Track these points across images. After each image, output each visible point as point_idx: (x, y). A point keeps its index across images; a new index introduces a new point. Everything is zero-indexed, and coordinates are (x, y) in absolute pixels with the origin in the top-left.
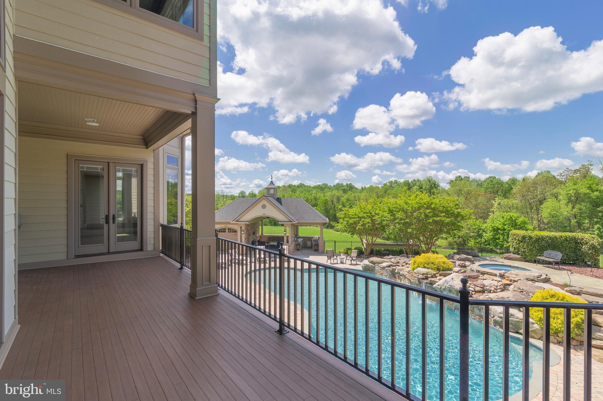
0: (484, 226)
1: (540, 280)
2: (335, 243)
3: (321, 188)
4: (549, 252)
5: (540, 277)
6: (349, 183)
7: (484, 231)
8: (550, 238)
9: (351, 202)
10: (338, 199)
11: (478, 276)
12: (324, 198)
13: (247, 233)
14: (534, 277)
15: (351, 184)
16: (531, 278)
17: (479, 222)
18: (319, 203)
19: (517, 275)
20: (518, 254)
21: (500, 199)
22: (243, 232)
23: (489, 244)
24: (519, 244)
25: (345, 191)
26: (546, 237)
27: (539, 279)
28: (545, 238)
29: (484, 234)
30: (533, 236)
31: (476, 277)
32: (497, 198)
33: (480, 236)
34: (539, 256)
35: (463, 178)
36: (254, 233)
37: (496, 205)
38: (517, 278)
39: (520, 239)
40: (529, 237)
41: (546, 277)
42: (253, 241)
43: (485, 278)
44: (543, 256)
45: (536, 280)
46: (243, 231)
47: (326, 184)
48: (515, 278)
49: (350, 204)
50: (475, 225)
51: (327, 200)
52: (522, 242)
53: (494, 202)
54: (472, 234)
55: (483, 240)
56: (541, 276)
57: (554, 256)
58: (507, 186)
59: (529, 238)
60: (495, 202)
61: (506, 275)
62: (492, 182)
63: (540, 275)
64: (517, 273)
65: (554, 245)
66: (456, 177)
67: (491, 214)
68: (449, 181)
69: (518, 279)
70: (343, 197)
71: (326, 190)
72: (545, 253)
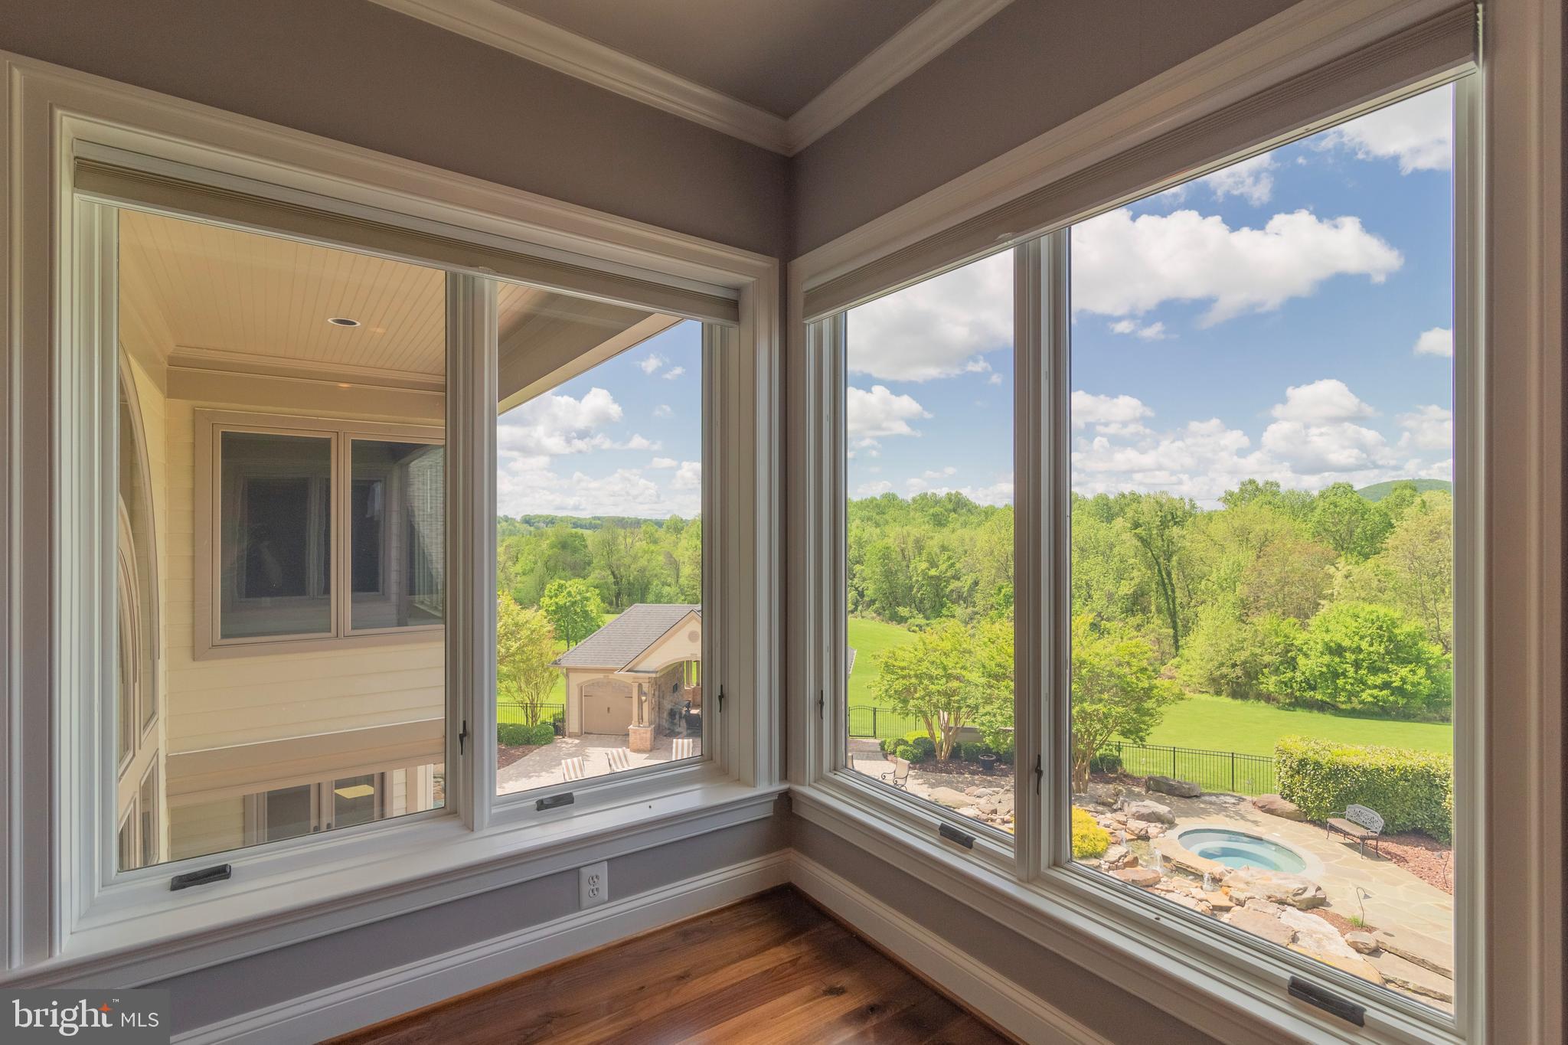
0: (1300, 638)
1: (1299, 901)
2: (875, 714)
3: (878, 506)
4: (1357, 810)
5: (1300, 894)
6: (953, 492)
7: (1300, 650)
8: (1365, 771)
9: (950, 553)
10: (919, 546)
11: (1157, 879)
12: (880, 544)
13: (657, 693)
14: (1287, 892)
15: (960, 494)
16: (1279, 896)
17: (1289, 625)
18: (868, 555)
19: (1247, 883)
20: (1292, 801)
21: (1351, 563)
22: (644, 698)
23: (1313, 688)
24: (1292, 776)
25: (939, 522)
26: (1354, 768)
27: (1297, 898)
28: (1351, 771)
29: (1301, 660)
30: (1323, 762)
31: (1151, 883)
32: (1343, 558)
33: (1292, 664)
34: (1334, 816)
35: (1261, 485)
36: (676, 688)
37: (1339, 577)
38: (1248, 891)
39: (1294, 766)
40: (1315, 763)
41: (1315, 896)
42: (672, 710)
43: (1171, 888)
44: (1343, 817)
45: (1290, 901)
46: (645, 694)
47: (894, 497)
48: (1242, 891)
49: (949, 558)
50: (1276, 634)
51: (888, 548)
52: (1298, 773)
53: (1332, 570)
54: (1267, 659)
55: (1299, 676)
56: (1305, 890)
57: (1368, 821)
58: (1377, 519)
59: (1314, 767)
60: (1337, 569)
61: (1225, 879)
62: (1336, 506)
63: (1301, 889)
64: (1250, 879)
65: (1375, 789)
66: (1243, 484)
67: (1322, 602)
68: (1223, 495)
69: (1249, 895)
70: (932, 538)
71: (892, 513)
72: (1351, 809)
